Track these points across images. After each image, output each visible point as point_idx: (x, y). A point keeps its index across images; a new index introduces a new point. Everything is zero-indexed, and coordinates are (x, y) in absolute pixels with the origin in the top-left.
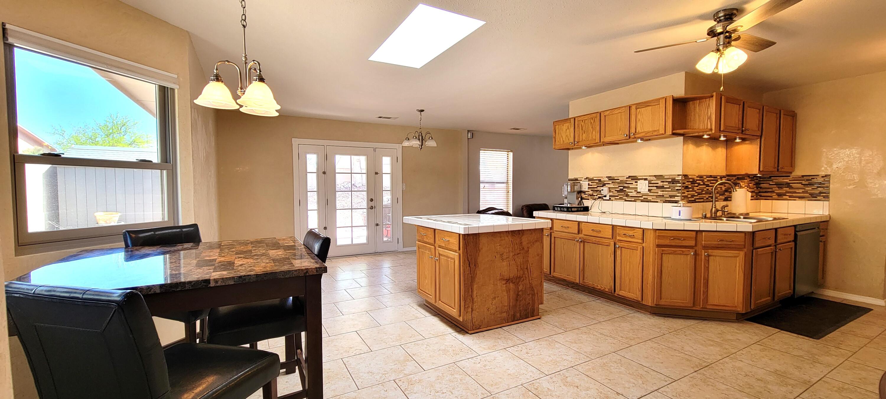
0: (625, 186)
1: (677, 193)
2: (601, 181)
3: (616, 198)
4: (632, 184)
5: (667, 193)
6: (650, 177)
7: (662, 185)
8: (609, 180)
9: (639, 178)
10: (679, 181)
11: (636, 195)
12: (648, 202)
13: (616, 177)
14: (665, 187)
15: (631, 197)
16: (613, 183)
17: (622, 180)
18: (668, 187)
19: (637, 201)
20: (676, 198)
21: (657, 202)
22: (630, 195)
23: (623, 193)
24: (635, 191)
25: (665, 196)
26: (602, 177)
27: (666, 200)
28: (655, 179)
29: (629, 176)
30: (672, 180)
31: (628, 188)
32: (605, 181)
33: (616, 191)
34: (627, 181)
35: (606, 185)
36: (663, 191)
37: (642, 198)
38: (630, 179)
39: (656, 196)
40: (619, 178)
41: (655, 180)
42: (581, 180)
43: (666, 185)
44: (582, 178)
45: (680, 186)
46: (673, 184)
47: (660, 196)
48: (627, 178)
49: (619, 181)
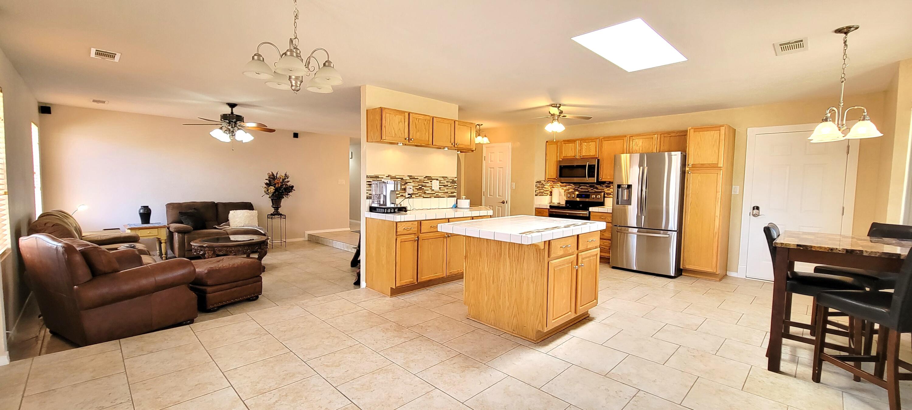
0: (423, 185)
1: (455, 190)
2: (403, 180)
3: (417, 195)
4: (428, 183)
5: (449, 190)
6: (440, 178)
7: (447, 184)
8: (410, 179)
9: (433, 178)
10: (456, 182)
11: (431, 193)
12: (439, 197)
13: (416, 176)
15: (428, 194)
16: (413, 182)
17: (421, 179)
18: (450, 186)
19: (432, 197)
20: (454, 193)
21: (444, 197)
22: (427, 193)
23: (421, 191)
24: (430, 189)
25: (449, 193)
26: (404, 176)
27: (449, 196)
28: (443, 180)
29: (426, 177)
30: (452, 181)
31: (425, 186)
32: (406, 180)
33: (416, 189)
34: (424, 180)
35: (408, 184)
36: (447, 189)
37: (435, 195)
38: (427, 179)
39: (444, 192)
40: (418, 178)
42: (383, 178)
43: (449, 184)
44: (384, 175)
45: (456, 185)
46: (453, 183)
47: (446, 192)
48: (424, 178)
49: (418, 180)
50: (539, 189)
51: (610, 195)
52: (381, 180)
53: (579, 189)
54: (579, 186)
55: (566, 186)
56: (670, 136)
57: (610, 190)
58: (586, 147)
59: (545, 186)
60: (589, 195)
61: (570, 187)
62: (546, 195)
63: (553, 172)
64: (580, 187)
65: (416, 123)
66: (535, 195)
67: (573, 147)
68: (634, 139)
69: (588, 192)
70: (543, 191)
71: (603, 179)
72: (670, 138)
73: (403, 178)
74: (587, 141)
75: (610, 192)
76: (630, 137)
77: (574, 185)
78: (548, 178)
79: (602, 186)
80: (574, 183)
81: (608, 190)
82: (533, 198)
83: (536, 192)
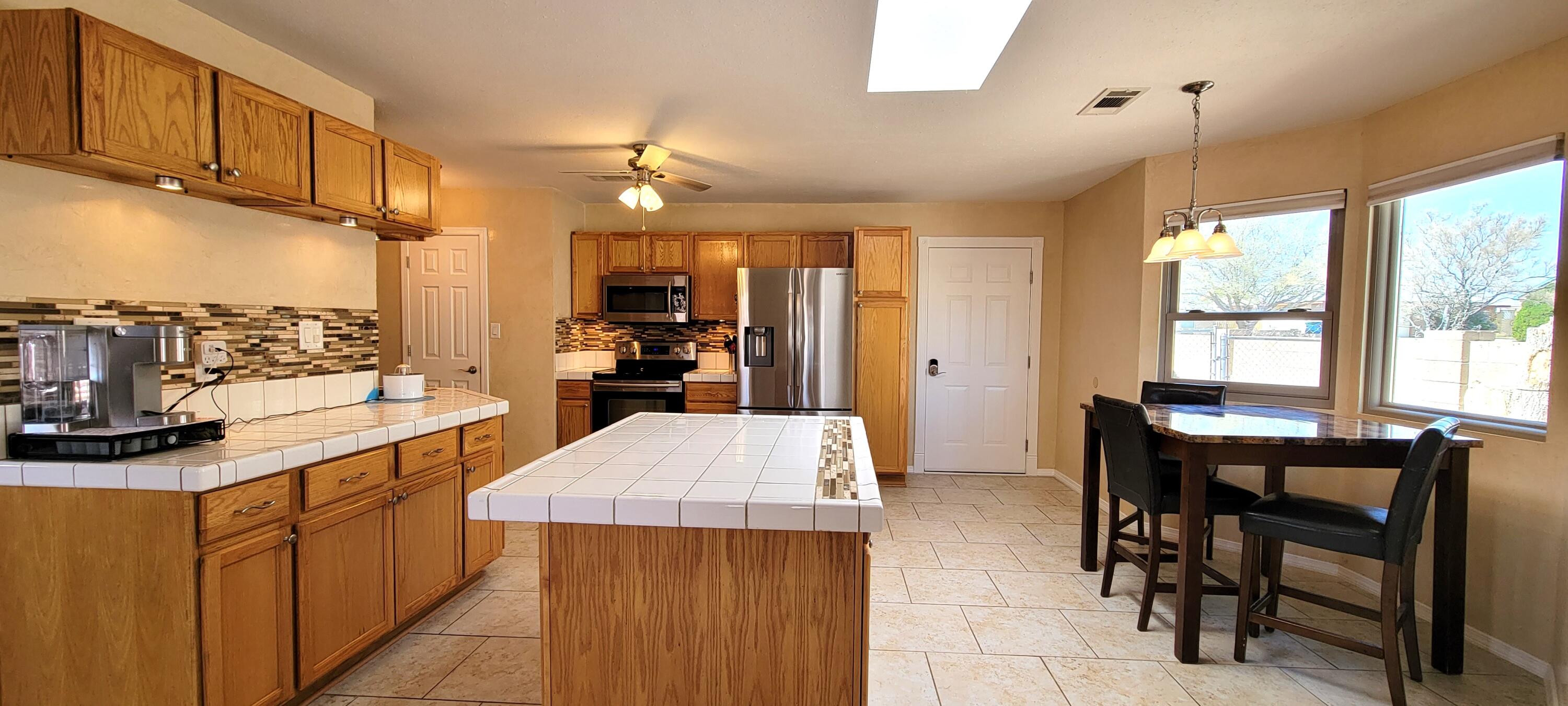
0: (264, 336)
1: (373, 348)
2: (181, 319)
3: (241, 372)
4: (284, 328)
5: (357, 349)
6: (324, 313)
7: (348, 332)
8: (212, 315)
9: (302, 313)
10: (375, 325)
11: (297, 360)
12: (323, 373)
13: (236, 307)
14: (355, 335)
15: (284, 364)
16: (225, 327)
17: (256, 316)
18: (359, 336)
19: (299, 375)
20: (372, 358)
21: (341, 372)
22: (280, 361)
23: (260, 358)
24: (293, 348)
25: (355, 356)
26: (185, 305)
27: (357, 366)
28: (335, 318)
29: (276, 308)
30: (364, 321)
31: (274, 340)
32: (196, 319)
34: (269, 320)
35: (204, 333)
36: (351, 346)
37: (311, 367)
38: (278, 316)
39: (339, 357)
40: (246, 311)
41: (334, 321)
42: (78, 312)
43: (356, 331)
44: (86, 302)
45: (377, 335)
46: (366, 328)
47: (347, 356)
48: (268, 312)
49: (246, 320)
50: (562, 338)
51: (707, 348)
52: (72, 323)
53: (643, 336)
54: (644, 330)
55: (613, 330)
56: (818, 241)
57: (708, 336)
58: (662, 251)
59: (573, 331)
60: (669, 347)
61: (624, 331)
62: (575, 349)
63: (589, 300)
64: (646, 332)
65: (245, 115)
66: (555, 352)
67: (634, 249)
68: (757, 241)
69: (663, 341)
70: (570, 342)
71: (700, 316)
72: (817, 244)
73: (179, 314)
74: (665, 238)
75: (708, 340)
76: (748, 237)
77: (632, 328)
78: (578, 314)
79: (691, 329)
80: (632, 324)
81: (702, 337)
82: (552, 358)
83: (557, 344)
